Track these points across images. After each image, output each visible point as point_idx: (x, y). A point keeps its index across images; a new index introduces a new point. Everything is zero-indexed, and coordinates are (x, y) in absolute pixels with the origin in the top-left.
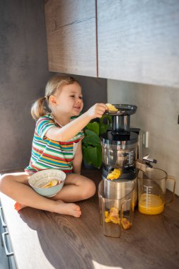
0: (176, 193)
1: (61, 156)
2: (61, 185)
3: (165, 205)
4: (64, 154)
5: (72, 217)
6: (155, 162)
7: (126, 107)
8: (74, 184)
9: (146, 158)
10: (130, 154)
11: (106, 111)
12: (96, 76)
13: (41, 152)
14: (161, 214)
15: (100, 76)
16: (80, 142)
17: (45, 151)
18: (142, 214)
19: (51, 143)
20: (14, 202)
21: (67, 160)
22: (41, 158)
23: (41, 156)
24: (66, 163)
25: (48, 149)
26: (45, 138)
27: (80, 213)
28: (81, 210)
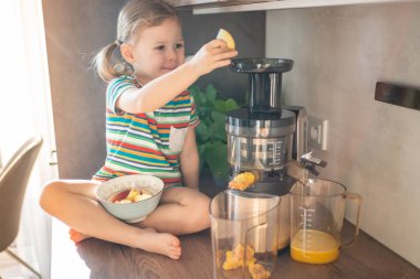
3: (340, 249)
6: (323, 164)
8: (179, 204)
9: (307, 156)
10: (276, 146)
13: (119, 143)
14: (331, 263)
16: (191, 127)
17: (126, 139)
18: (296, 261)
19: (136, 124)
22: (120, 153)
23: (119, 148)
28: (181, 245)
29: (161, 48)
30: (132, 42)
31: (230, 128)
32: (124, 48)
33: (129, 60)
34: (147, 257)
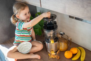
0: (72, 41)
8: (35, 46)
9: (61, 33)
16: (33, 28)
29: (26, 14)
30: (18, 14)
32: (17, 15)
33: (18, 18)
34: (34, 60)
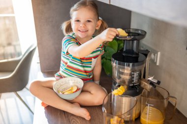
1: (81, 68)
2: (79, 92)
4: (84, 66)
5: (84, 119)
6: (159, 83)
7: (137, 32)
8: (90, 92)
9: (150, 79)
10: (136, 75)
11: (117, 35)
12: (108, 3)
13: (66, 63)
15: (111, 3)
17: (69, 64)
19: (74, 58)
20: (41, 102)
21: (86, 72)
22: (65, 69)
23: (66, 67)
24: (85, 74)
25: (70, 62)
26: (68, 53)
27: (90, 118)
31: (114, 64)
34: (75, 118)
